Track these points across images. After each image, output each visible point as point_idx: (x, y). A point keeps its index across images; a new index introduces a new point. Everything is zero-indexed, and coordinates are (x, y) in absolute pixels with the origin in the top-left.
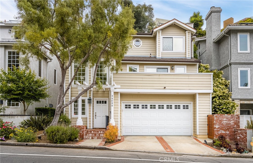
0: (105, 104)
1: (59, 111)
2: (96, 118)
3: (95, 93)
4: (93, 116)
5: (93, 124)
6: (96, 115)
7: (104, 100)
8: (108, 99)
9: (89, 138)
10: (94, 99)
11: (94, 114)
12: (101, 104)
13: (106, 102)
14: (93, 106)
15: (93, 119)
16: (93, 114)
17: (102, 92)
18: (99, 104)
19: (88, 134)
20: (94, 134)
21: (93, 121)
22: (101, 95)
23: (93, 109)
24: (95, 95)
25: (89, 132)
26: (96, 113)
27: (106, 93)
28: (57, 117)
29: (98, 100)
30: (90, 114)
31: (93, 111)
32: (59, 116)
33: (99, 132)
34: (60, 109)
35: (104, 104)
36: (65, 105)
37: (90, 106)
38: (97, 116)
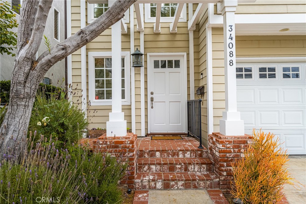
0: (177, 69)
1: (27, 78)
2: (152, 107)
3: (149, 38)
4: (146, 102)
5: (146, 122)
6: (152, 100)
7: (173, 59)
8: (185, 54)
9: (153, 184)
10: (148, 54)
11: (149, 96)
12: (167, 70)
13: (177, 64)
14: (146, 75)
15: (146, 109)
16: (146, 95)
17: (170, 35)
18: (160, 70)
19: (146, 167)
20: (166, 167)
21: (146, 116)
22: (165, 44)
23: (146, 82)
24: (149, 45)
25: (146, 155)
26: (152, 93)
27: (178, 37)
28: (21, 108)
29: (157, 59)
30: (138, 95)
31: (146, 89)
32: (31, 104)
33: (178, 155)
34: (32, 68)
35: (174, 69)
36: (55, 50)
37: (138, 74)
38: (154, 100)
